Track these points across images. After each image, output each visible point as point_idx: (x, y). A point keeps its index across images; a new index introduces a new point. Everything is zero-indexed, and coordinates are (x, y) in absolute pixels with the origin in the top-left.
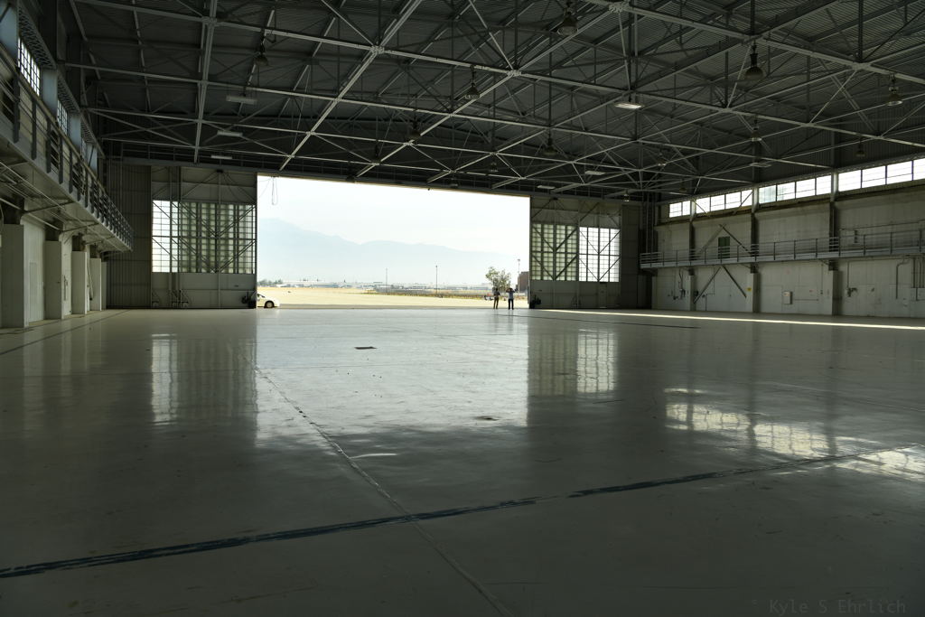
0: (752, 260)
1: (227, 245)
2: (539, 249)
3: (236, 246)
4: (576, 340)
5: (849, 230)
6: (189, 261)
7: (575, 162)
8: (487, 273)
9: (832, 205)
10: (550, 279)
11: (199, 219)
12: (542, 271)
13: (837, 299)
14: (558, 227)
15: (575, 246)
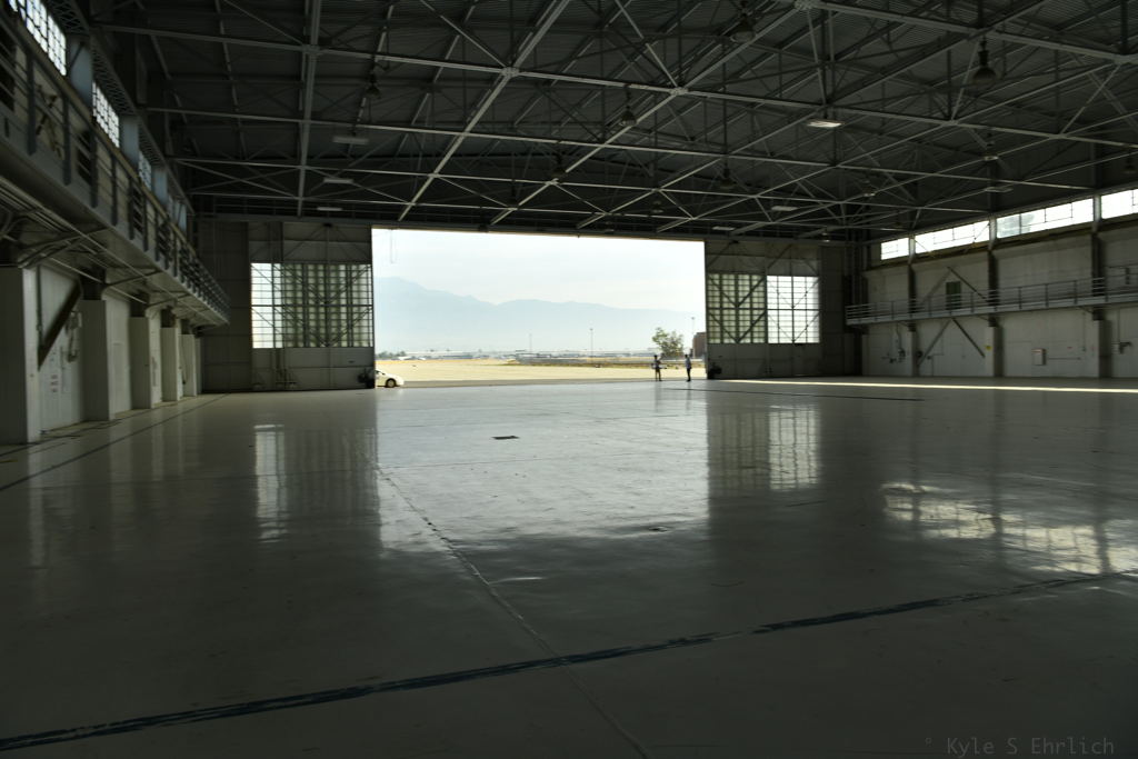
0: (991, 310)
1: (339, 313)
2: (717, 305)
3: (350, 314)
4: (767, 420)
5: (1118, 267)
6: (296, 334)
7: (758, 196)
8: (654, 335)
9: (1094, 236)
10: (733, 341)
11: (305, 284)
12: (722, 332)
13: (1105, 357)
14: (740, 277)
15: (762, 300)
